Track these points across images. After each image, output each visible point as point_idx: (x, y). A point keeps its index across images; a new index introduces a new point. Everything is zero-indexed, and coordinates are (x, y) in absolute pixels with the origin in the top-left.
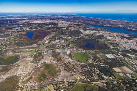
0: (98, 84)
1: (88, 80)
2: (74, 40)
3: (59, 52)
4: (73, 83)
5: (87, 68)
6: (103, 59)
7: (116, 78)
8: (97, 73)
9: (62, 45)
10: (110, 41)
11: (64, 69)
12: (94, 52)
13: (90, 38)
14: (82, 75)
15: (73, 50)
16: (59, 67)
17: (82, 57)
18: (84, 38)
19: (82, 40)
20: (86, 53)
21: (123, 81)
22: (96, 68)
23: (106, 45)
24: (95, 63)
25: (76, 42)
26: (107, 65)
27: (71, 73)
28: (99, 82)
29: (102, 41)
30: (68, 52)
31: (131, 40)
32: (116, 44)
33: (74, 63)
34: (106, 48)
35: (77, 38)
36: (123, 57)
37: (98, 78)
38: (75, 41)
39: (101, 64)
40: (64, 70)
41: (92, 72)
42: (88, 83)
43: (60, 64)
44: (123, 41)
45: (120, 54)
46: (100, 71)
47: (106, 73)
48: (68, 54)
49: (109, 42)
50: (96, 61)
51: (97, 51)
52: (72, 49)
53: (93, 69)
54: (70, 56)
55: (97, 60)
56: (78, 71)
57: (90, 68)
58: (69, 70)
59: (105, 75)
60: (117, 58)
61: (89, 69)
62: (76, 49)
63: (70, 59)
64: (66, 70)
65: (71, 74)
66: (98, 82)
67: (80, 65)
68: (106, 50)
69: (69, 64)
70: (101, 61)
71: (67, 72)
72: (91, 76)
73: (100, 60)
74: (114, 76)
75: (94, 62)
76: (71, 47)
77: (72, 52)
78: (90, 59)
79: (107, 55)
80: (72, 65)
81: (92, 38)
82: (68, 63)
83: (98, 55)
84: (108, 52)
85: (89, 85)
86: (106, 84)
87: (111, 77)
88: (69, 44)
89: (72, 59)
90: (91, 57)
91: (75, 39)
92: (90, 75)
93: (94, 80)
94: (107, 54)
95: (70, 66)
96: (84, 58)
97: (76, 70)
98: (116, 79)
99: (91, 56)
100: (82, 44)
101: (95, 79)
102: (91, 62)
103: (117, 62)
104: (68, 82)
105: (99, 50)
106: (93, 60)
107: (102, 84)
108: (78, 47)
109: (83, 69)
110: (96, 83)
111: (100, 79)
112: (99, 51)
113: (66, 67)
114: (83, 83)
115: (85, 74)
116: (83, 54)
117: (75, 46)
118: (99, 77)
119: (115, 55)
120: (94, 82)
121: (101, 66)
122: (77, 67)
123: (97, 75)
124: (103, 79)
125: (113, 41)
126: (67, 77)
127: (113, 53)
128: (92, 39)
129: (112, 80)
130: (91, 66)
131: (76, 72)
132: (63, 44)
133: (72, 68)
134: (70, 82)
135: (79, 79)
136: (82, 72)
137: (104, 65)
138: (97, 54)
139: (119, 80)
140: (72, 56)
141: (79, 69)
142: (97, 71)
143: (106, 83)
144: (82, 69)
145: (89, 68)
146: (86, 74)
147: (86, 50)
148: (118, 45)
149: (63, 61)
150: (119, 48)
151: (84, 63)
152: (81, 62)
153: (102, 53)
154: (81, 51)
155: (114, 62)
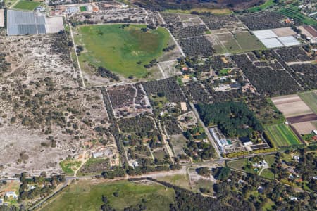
0: (179, 177)
1: (133, 163)
4: (51, 180)
5: (138, 107)
6: (233, 57)
7: (271, 146)
11: (10, 114)
12: (198, 17)
14: (104, 143)
15: (84, 9)
17: (126, 50)
20: (151, 27)
21: (302, 159)
22: (184, 106)
24: (186, 79)
27: (49, 131)
28: (182, 172)
30: (53, 24)
33: (71, 84)
37: (182, 152)
39: (217, 83)
40: (13, 120)
41: (158, 126)
42: (128, 177)
46: (202, 117)
47: (228, 127)
48: (53, 35)
50: (196, 68)
53: (167, 108)
54: (60, 44)
55: (201, 61)
56: (88, 123)
57: (154, 104)
58: (41, 120)
59: (224, 132)
60: (307, 48)
61: (150, 110)
62: (102, 7)
63: (55, 63)
64: (23, 123)
65: (44, 139)
66: (179, 167)
67: (103, 89)
69: (43, 88)
71: (24, 129)
72: (151, 143)
73: (219, 58)
74: (265, 136)
75: (186, 73)
77: (74, 26)
78: (168, 58)
80: (63, 93)
82: (38, 85)
84: (272, 15)
85: (131, 184)
86: (216, 177)
87: (248, 145)
89: (65, 59)
90: (174, 47)
92: (146, 140)
93: (162, 163)
94: (267, 27)
95: (46, 98)
96: (135, 53)
97: (77, 120)
98: (269, 151)
99: (175, 41)
101: (167, 157)
102: (165, 75)
103: (302, 68)
104: (22, 177)
105: (230, 6)
106: (180, 60)
107: (199, 177)
109: (114, 112)
110: (170, 173)
113: (28, 105)
114: (102, 180)
115: (118, 137)
116: (133, 32)
118: (190, 144)
119: (304, 32)
120: (158, 169)
121: (217, 89)
122: (84, 104)
123: (186, 135)
124: (207, 152)
126: (23, 156)
127: (296, 23)
129: (249, 156)
130: (160, 95)
131: (75, 126)
133: (60, 110)
134: (34, 180)
135: (84, 161)
136: (107, 125)
137: (234, 85)
138: (214, 27)
139: (287, 152)
140: (71, 45)
141: (92, 112)
143: (218, 173)
144: (110, 111)
145: (148, 104)
147: (154, 10)
149: (12, 75)
151: (130, 78)
152: (112, 72)
153: (240, 22)
154: (127, 16)
155: (287, 67)
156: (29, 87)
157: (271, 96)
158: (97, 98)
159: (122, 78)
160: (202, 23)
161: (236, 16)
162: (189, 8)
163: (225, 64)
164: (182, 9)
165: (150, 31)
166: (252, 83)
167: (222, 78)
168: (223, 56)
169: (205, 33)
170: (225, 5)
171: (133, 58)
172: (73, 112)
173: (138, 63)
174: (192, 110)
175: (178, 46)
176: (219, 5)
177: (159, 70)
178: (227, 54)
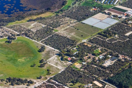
6: (90, 41)
12: (36, 23)
17: (13, 60)
22: (96, 82)
51: (43, 16)
60: (125, 22)
70: (90, 50)
73: (83, 45)
75: (73, 61)
79: (89, 21)
83: (61, 31)
90: (43, 47)
99: (40, 43)
102: (61, 68)
106: (59, 55)
121: (106, 65)
130: (74, 82)
152: (24, 79)
153: (67, 18)
159: (35, 81)
160: (44, 26)
161: (60, 14)
162: (23, 18)
163: (92, 47)
164: (19, 20)
165: (13, 42)
166: (122, 54)
167: (101, 57)
168: (84, 43)
169: (54, 31)
170: (44, 9)
173: (31, 66)
174: (106, 84)
175: (46, 46)
176: (40, 11)
177: (53, 66)
178: (85, 41)
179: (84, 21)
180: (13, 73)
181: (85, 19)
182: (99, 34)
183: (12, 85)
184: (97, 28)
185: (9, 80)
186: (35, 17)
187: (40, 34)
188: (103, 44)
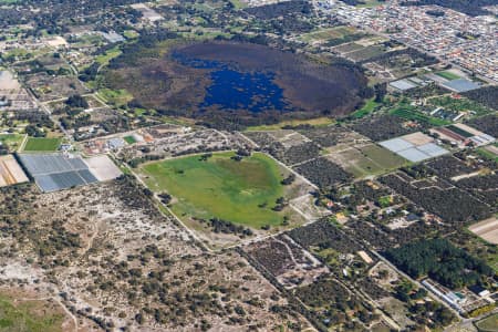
2: (104, 60)
3: (21, 178)
5: (306, 268)
6: (381, 180)
8: (384, 284)
9: (21, 116)
10: (367, 35)
11: (131, 312)
12: (295, 133)
13: (218, 32)
15: (131, 140)
16: (81, 305)
17: (233, 191)
18: (171, 35)
19: (163, 48)
20: (241, 153)
22: (363, 254)
23: (355, 72)
24: (341, 218)
25: (123, 72)
26: (426, 217)
27: (206, 325)
29: (315, 42)
30: (102, 167)
31: (489, 19)
32: (412, 53)
33: (190, 251)
34: (365, 93)
35: (113, 37)
36: (492, 139)
37: (409, 322)
38: (113, 64)
39: (388, 218)
43: (80, 275)
44: (451, 32)
45: (466, 122)
46: (403, 267)
47: (446, 275)
48: (112, 183)
49: (365, 43)
50: (346, 201)
51: (312, 122)
52: (118, 141)
53: (345, 263)
54: (129, 193)
57: (323, 261)
58: (181, 312)
59: (447, 284)
60: (460, 155)
61: (326, 269)
62: (155, 134)
63: (139, 221)
64: (157, 318)
67: (238, 250)
68: (370, 104)
70: (374, 196)
72: (361, 315)
73: (364, 184)
75: (336, 209)
76: (102, 125)
77: (133, 165)
78: (295, 193)
79: (393, 145)
80: (187, 266)
81: (239, 31)
82: (144, 261)
83: (334, 154)
84: (387, 118)
87: (485, 294)
88: (76, 102)
90: (291, 178)
91: (102, 51)
92: (350, 312)
94: (393, 135)
95: (167, 277)
96: (246, 193)
99: (290, 169)
100: (178, 85)
102: (310, 219)
103: (474, 182)
105: (326, 113)
106: (315, 194)
108: (160, 112)
109: (280, 280)
111: (421, 322)
112: (323, 121)
113: (147, 292)
116: (222, 163)
117: (133, 105)
118: (413, 309)
119: (443, 136)
121: (392, 227)
122: (229, 276)
123: (396, 296)
124: (443, 316)
125: (388, 37)
127: (424, 126)
128: (238, 37)
130: (323, 246)
131: (239, 311)
132: (26, 107)
133: (201, 291)
136: (283, 302)
137: (408, 218)
140: (148, 193)
142: (383, 274)
144: (273, 281)
145: (316, 262)
146: (320, 310)
147: (231, 130)
148: (429, 60)
149: (93, 251)
150: (441, 81)
151: (266, 228)
152: (238, 225)
153: (354, 133)
154: (199, 142)
155: (456, 184)
156: (132, 265)
157: (466, 225)
158: (241, 265)
159: (255, 231)
160: (307, 140)
161: (343, 125)
162: (276, 121)
163: (378, 191)
164: (267, 124)
165: (244, 160)
166: (430, 212)
167: (389, 210)
168: (368, 181)
169: (321, 152)
170: (318, 112)
171: (248, 199)
172: (223, 291)
173: (260, 206)
174: (379, 260)
175: (297, 175)
176: (312, 114)
177: (296, 213)
178: (371, 177)
179: (384, 144)
180: (224, 212)
181: (387, 139)
182: (402, 169)
183: (216, 231)
184: (403, 159)
185: (214, 221)
186: (297, 123)
187: (295, 155)
188: (403, 189)
